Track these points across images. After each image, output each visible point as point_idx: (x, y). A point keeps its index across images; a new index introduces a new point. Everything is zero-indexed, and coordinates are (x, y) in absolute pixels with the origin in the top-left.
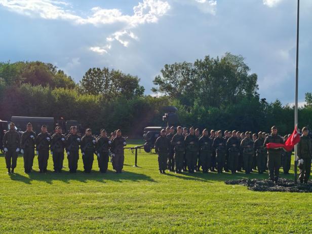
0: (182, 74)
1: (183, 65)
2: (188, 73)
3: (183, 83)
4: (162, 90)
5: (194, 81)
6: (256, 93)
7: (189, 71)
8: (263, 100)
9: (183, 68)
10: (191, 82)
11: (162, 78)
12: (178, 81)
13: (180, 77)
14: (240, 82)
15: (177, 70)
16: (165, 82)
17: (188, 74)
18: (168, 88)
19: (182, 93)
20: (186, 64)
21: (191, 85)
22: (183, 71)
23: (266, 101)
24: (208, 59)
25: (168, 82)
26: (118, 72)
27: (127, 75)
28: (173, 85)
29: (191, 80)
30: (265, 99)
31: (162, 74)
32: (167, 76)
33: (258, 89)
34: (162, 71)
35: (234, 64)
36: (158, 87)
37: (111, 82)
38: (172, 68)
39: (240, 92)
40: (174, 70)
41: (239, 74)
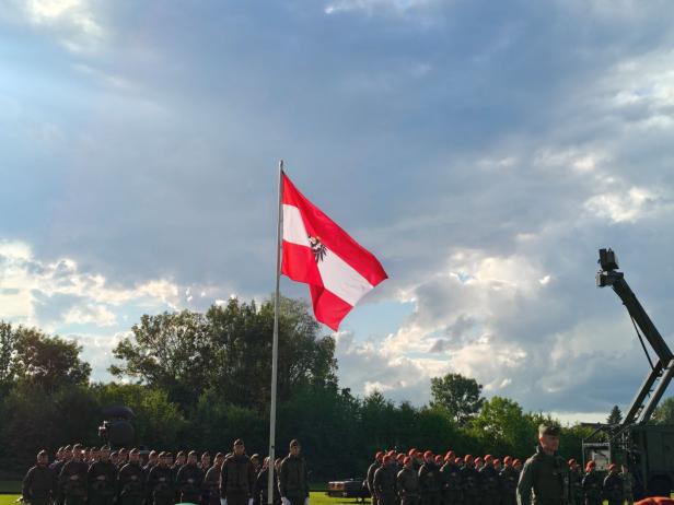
0: (179, 336)
1: (182, 316)
2: (192, 334)
3: (180, 356)
4: (132, 371)
5: (205, 351)
6: (331, 377)
7: (194, 328)
8: (346, 391)
9: (182, 324)
10: (197, 354)
11: (135, 344)
12: (169, 351)
13: (173, 344)
14: (301, 354)
15: (167, 327)
16: (141, 353)
17: (191, 336)
18: (147, 366)
19: (177, 377)
20: (189, 316)
21: (197, 359)
22: (182, 330)
23: (351, 393)
24: (236, 305)
25: (148, 352)
26: (32, 332)
27: (51, 338)
28: (158, 361)
29: (198, 349)
30: (349, 389)
31: (134, 335)
32: (146, 340)
33: (337, 368)
34: (135, 328)
35: (289, 316)
36: (123, 363)
37: (14, 355)
38: (157, 323)
39: (301, 375)
40: (161, 326)
41: (298, 337)
